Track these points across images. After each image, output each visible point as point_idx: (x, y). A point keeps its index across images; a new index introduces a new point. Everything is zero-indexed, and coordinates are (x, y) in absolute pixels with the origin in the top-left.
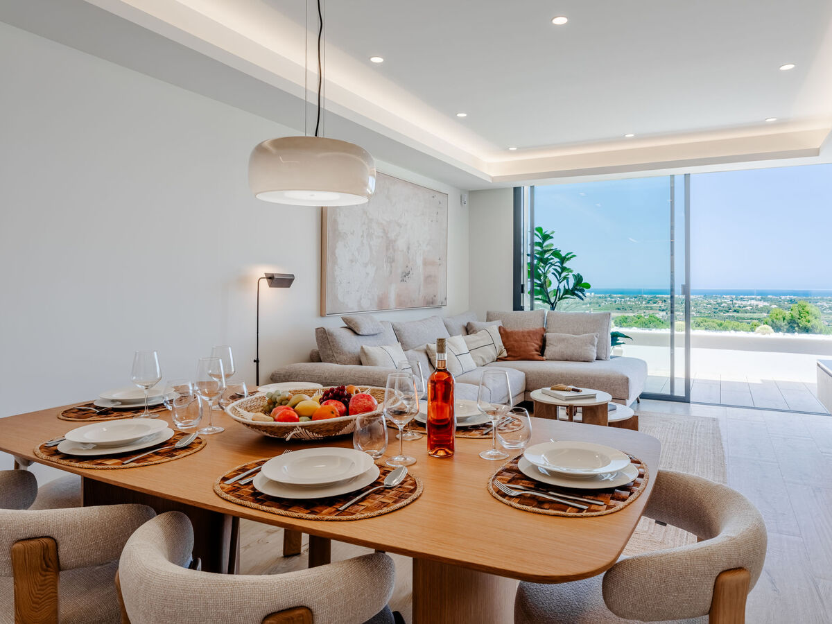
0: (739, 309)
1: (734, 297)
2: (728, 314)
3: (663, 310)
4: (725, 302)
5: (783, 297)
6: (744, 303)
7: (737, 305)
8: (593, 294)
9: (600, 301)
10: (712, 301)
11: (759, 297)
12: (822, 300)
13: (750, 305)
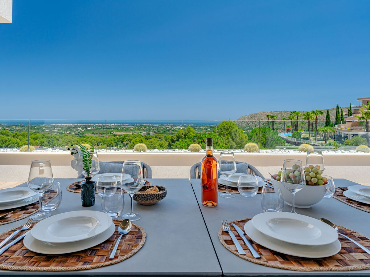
0: (173, 130)
1: (172, 125)
2: (169, 132)
3: (145, 131)
4: (169, 127)
5: (189, 125)
6: (175, 127)
7: (173, 128)
8: (115, 124)
9: (118, 127)
10: (164, 127)
11: (181, 125)
12: (202, 126)
13: (178, 128)
